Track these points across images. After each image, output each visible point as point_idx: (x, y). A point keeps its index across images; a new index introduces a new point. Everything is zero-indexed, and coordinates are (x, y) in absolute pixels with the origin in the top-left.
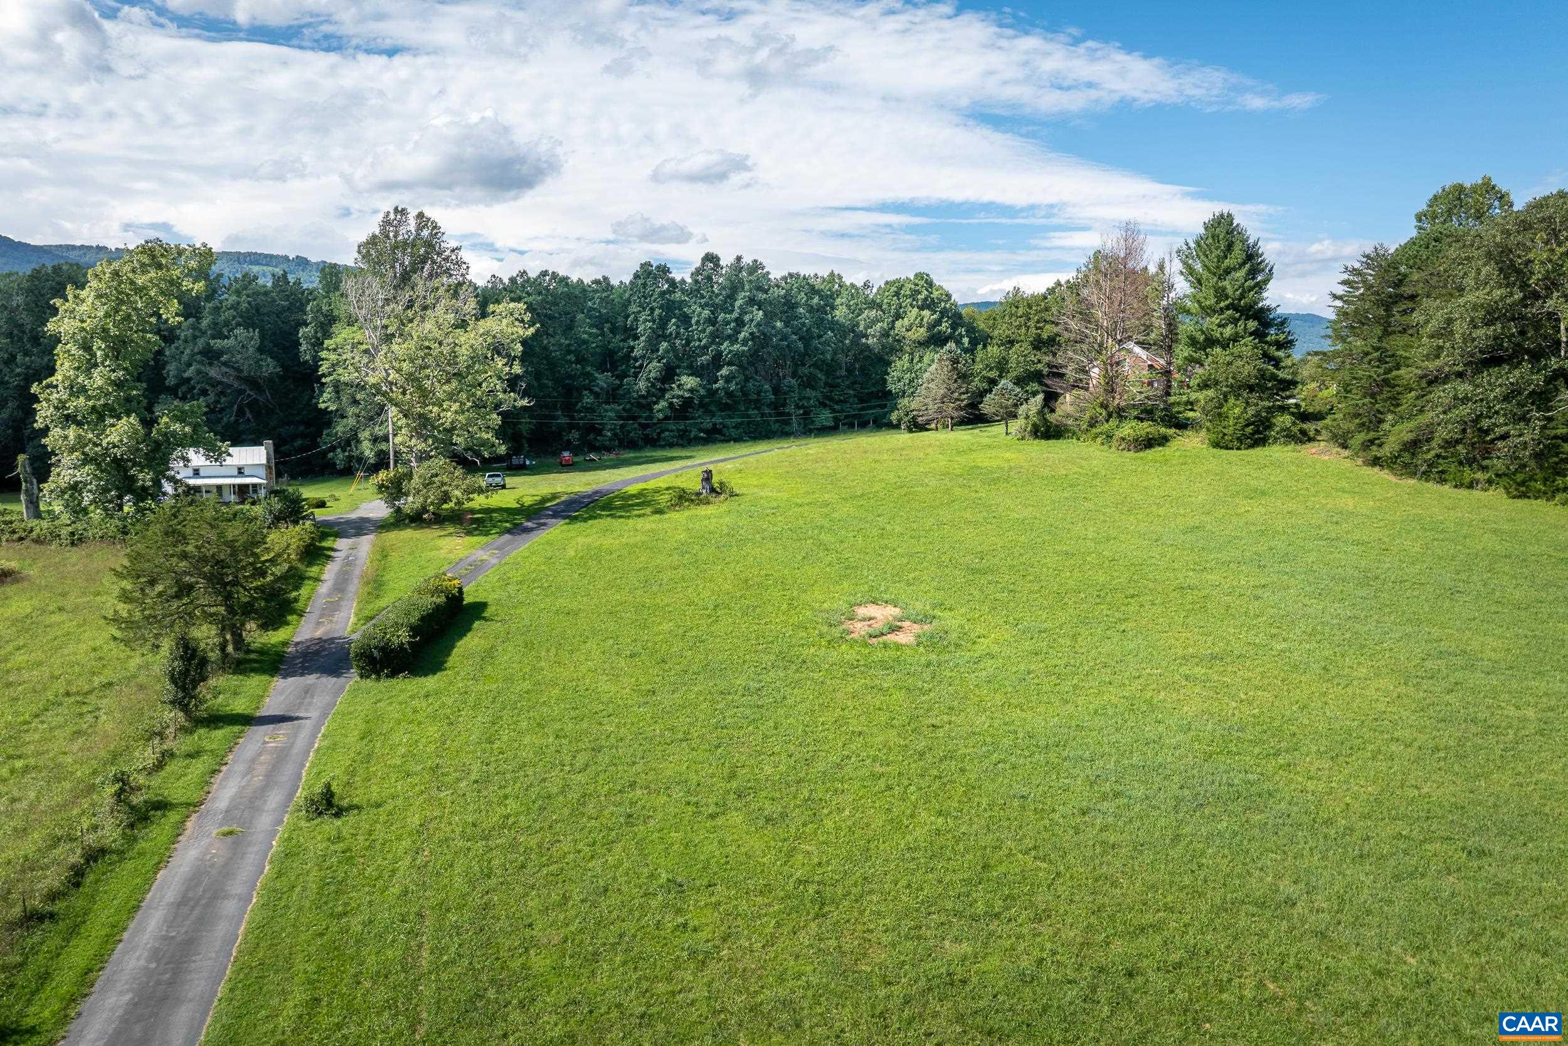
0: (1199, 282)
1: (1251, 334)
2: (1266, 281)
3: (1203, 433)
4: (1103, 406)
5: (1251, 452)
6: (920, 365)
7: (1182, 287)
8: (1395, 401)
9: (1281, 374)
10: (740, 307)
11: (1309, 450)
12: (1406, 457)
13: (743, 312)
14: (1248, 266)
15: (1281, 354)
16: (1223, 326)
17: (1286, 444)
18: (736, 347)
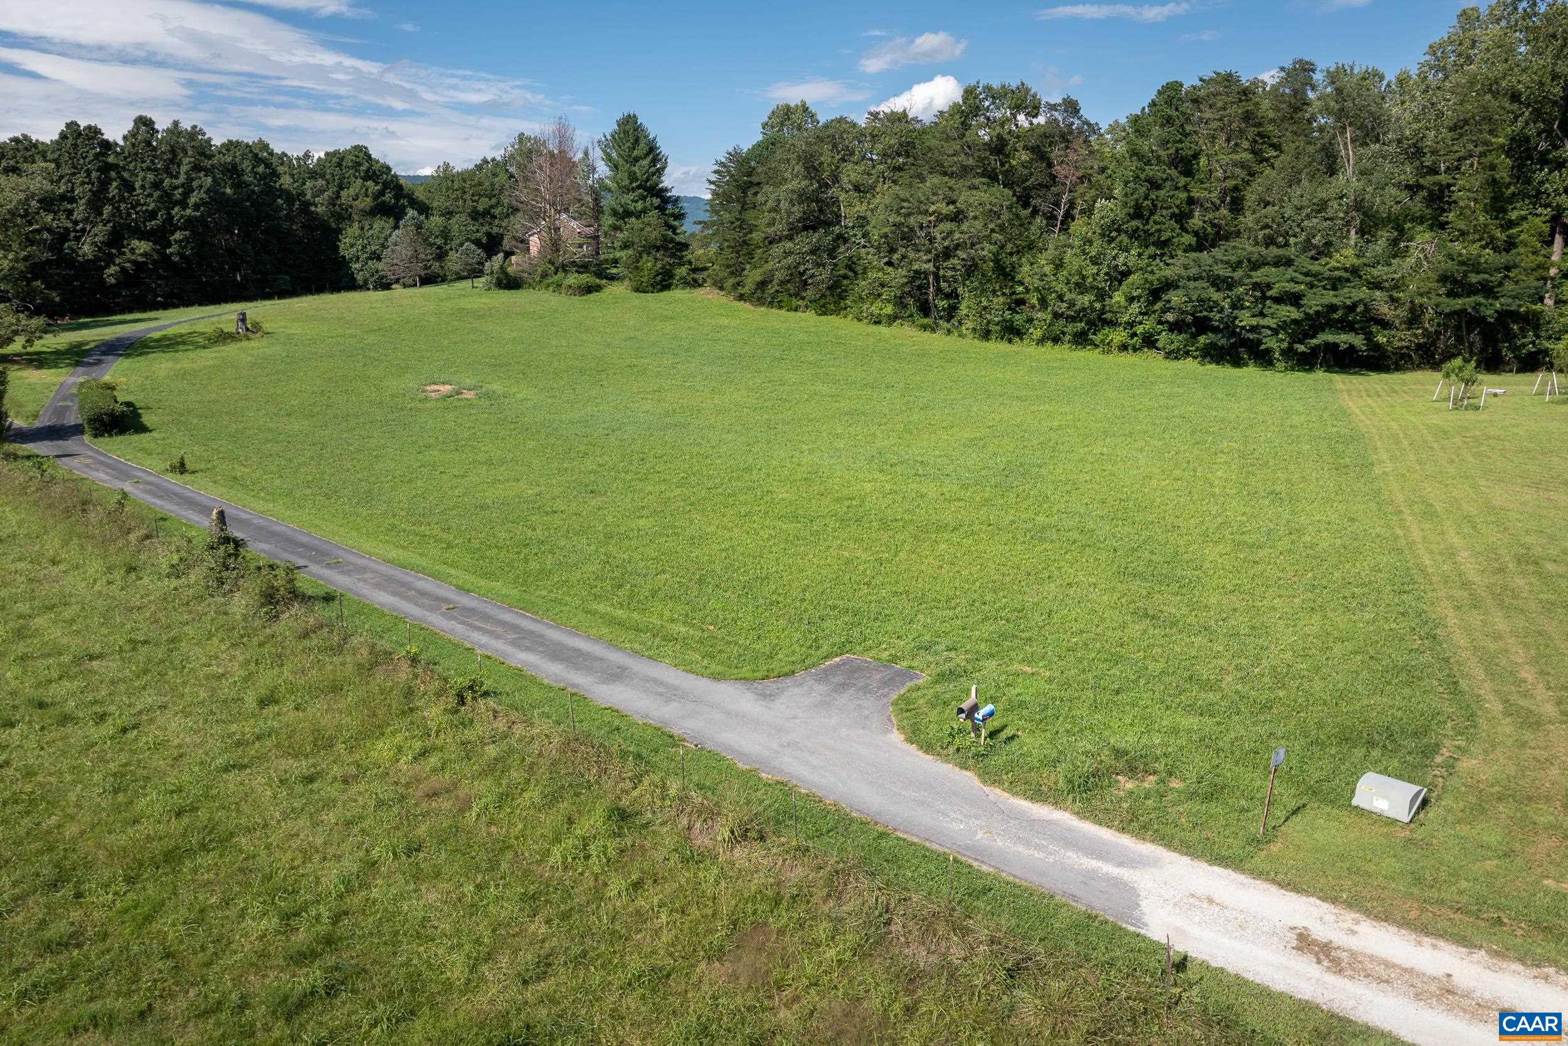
0: (616, 167)
1: (656, 208)
2: (663, 168)
3: (626, 282)
4: (551, 262)
5: (661, 294)
6: (371, 232)
7: (603, 170)
8: (750, 255)
9: (678, 239)
10: (187, 173)
11: (699, 293)
12: (759, 294)
13: (190, 180)
14: (651, 156)
15: (676, 223)
16: (636, 201)
17: (683, 289)
18: (188, 212)
